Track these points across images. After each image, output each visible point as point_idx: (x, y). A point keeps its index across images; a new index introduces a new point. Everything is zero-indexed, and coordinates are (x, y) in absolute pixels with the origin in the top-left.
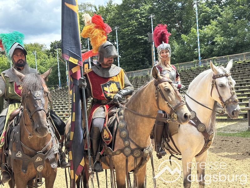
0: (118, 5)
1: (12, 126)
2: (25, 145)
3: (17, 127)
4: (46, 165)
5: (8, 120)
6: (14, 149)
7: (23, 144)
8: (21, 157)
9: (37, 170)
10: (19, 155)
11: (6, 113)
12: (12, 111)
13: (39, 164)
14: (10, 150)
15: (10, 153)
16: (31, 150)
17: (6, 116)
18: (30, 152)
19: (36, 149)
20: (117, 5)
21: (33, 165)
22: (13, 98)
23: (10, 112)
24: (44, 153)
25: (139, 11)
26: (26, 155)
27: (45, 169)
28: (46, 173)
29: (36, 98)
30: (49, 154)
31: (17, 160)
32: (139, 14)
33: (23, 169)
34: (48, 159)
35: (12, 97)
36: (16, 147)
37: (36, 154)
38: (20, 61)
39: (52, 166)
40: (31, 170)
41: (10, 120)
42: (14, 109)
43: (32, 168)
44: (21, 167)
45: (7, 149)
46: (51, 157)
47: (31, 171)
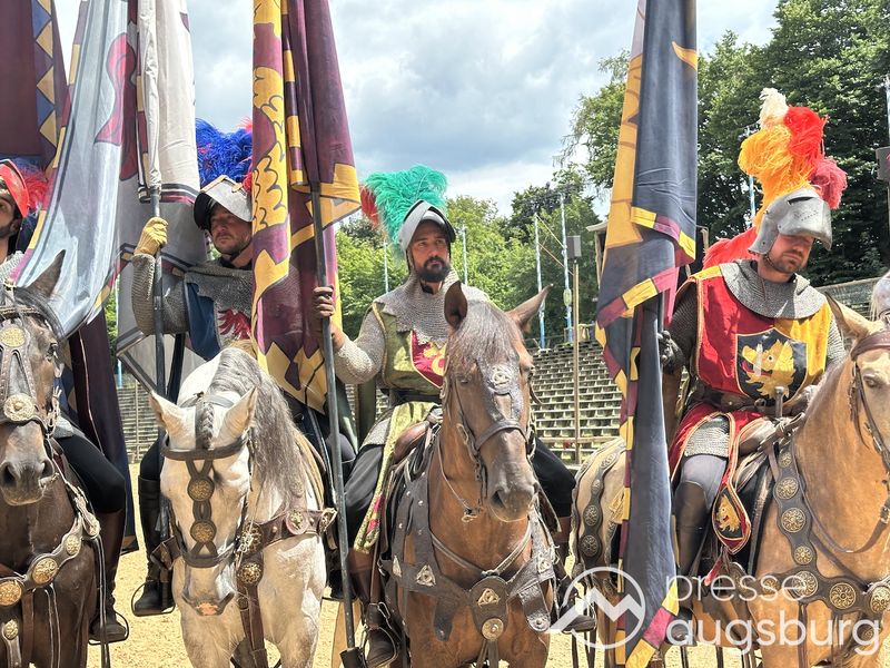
0: (756, 47)
1: (404, 479)
2: (445, 546)
3: (418, 482)
4: (513, 619)
5: (390, 459)
6: (409, 557)
7: (438, 543)
8: (430, 585)
9: (484, 632)
10: (426, 576)
11: (383, 435)
12: (402, 428)
13: (489, 613)
14: (396, 560)
15: (397, 569)
16: (464, 565)
17: (383, 446)
18: (460, 570)
19: (480, 561)
20: (754, 49)
21: (470, 616)
22: (405, 385)
23: (396, 432)
24: (506, 575)
25: (839, 63)
26: (448, 581)
27: (509, 633)
28: (512, 647)
29: (493, 387)
30: (522, 580)
31: (418, 595)
32: (837, 78)
33: (438, 625)
34: (517, 600)
35: (405, 381)
36: (416, 551)
37: (480, 578)
38: (434, 262)
39: (532, 623)
40: (462, 631)
41: (395, 460)
42: (408, 422)
43: (466, 626)
44: (432, 621)
45: (388, 556)
46: (528, 592)
47: (464, 637)
